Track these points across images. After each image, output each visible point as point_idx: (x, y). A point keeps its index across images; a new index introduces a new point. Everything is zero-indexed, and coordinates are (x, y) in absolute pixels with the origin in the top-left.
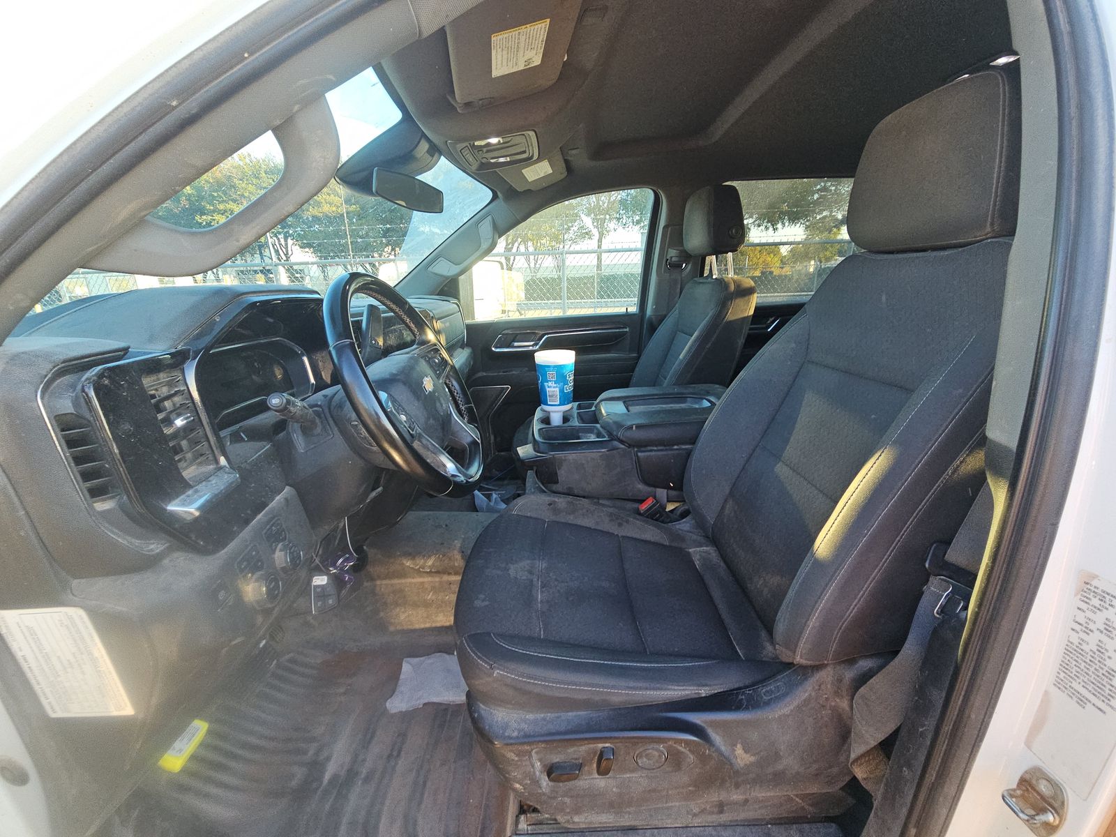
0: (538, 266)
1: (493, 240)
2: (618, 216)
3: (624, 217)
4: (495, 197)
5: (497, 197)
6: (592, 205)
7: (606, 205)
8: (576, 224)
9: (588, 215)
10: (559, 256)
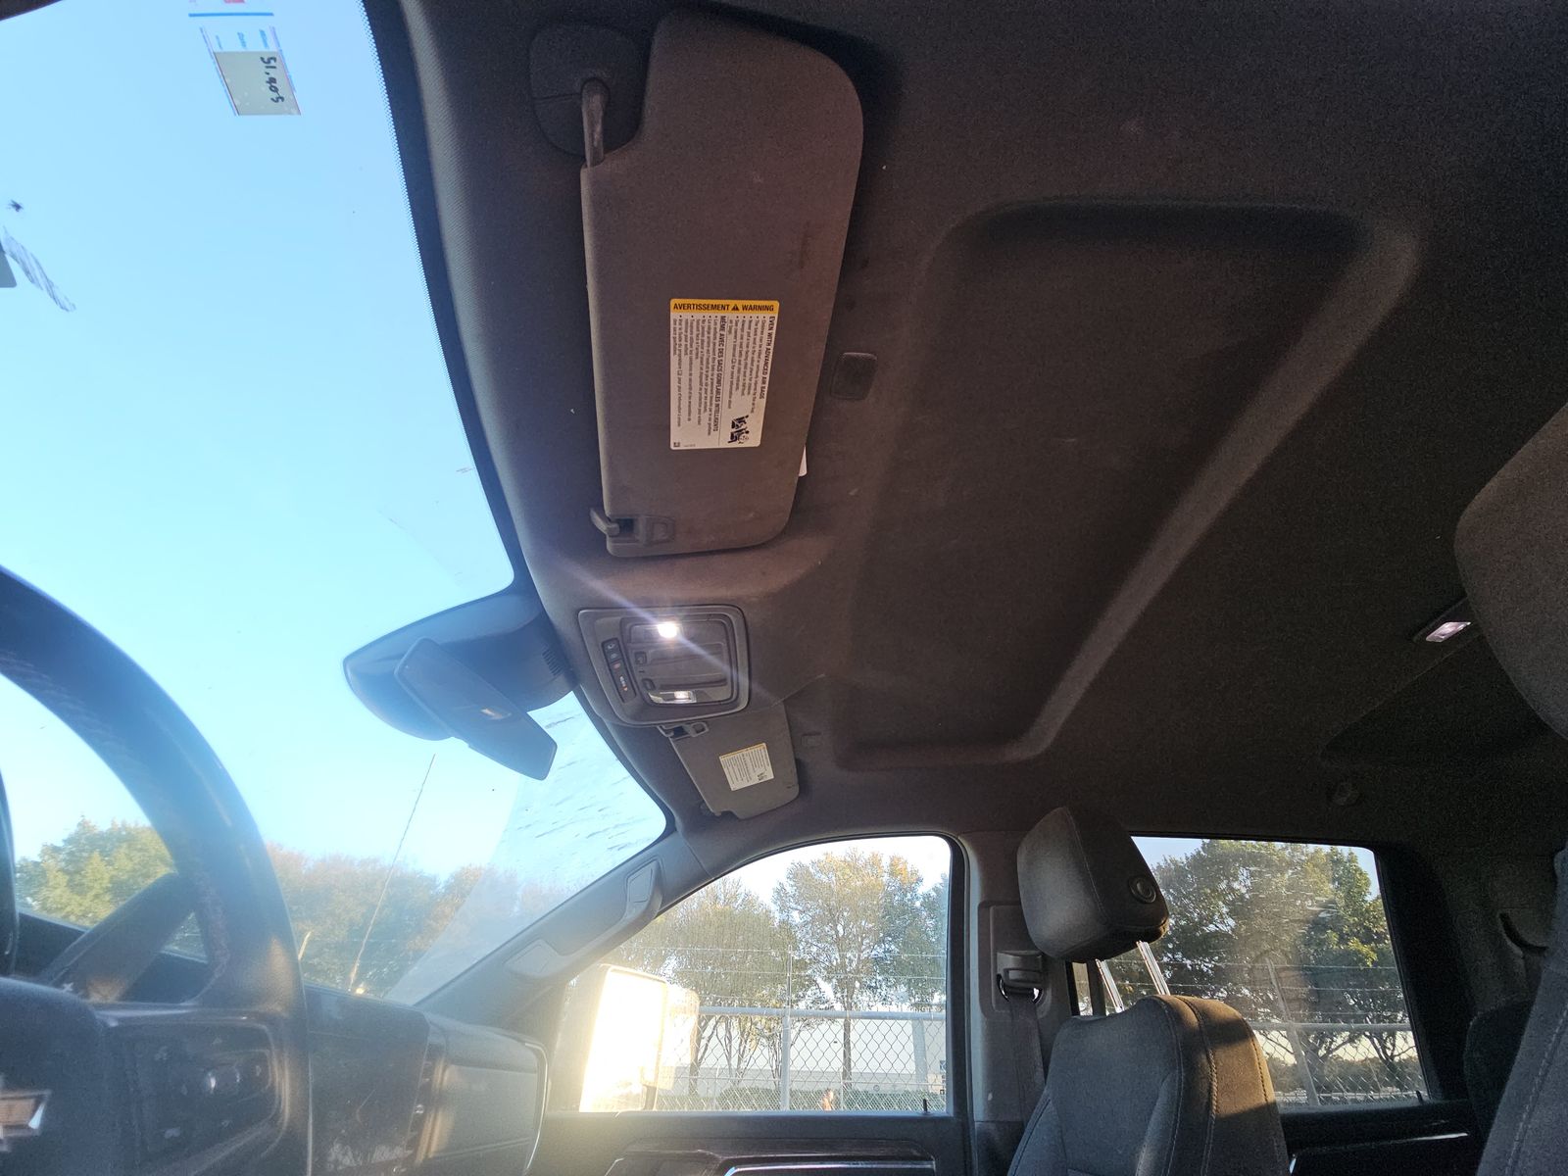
0: (743, 1066)
1: (649, 904)
2: (874, 985)
3: (884, 987)
4: (670, 829)
5: (675, 830)
6: (835, 963)
7: (854, 965)
8: (809, 993)
9: (828, 979)
10: (780, 1043)
